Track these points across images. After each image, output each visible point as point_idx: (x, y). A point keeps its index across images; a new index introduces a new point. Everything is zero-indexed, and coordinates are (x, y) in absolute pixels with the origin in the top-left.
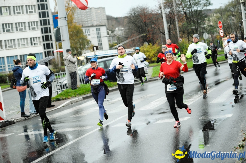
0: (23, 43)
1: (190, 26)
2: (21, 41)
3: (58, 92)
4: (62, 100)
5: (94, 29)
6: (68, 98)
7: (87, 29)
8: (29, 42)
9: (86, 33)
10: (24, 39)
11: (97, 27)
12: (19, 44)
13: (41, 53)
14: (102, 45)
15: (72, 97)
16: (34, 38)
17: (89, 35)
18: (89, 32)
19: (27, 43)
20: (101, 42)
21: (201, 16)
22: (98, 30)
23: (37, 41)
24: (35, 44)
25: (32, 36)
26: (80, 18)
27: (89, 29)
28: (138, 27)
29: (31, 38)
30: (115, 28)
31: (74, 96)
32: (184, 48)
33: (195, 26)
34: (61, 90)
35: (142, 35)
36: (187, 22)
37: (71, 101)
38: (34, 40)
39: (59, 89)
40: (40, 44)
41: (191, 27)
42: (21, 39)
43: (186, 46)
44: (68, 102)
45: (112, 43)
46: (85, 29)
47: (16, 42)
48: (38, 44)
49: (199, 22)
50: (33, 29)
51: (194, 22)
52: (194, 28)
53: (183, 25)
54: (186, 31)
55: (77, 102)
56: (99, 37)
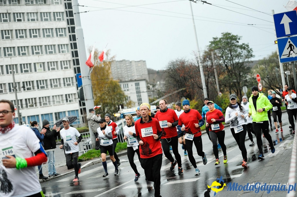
0: (58, 100)
1: (231, 79)
2: (56, 98)
3: (83, 152)
4: (84, 161)
5: (133, 83)
6: (91, 159)
7: (125, 84)
8: (65, 98)
9: (124, 88)
10: (59, 96)
11: (136, 82)
12: (54, 101)
13: (77, 110)
14: (141, 100)
15: (94, 158)
16: (69, 95)
17: (128, 90)
18: (128, 88)
19: (63, 100)
20: (140, 98)
21: (243, 68)
22: (137, 85)
23: (72, 98)
24: (70, 101)
25: (67, 93)
26: (120, 72)
27: (127, 84)
28: (178, 81)
29: (66, 95)
30: (157, 82)
31: (96, 156)
32: (222, 103)
33: (237, 79)
34: (86, 150)
35: (181, 89)
36: (229, 75)
37: (92, 162)
38: (69, 97)
39: (85, 149)
40: (76, 101)
41: (233, 80)
42: (56, 96)
43: (224, 101)
44: (89, 162)
45: (152, 98)
46: (124, 85)
47: (51, 99)
48: (74, 100)
49: (241, 74)
50: (69, 85)
51: (235, 74)
52: (235, 81)
53: (224, 78)
54: (227, 85)
55: (99, 163)
56: (138, 92)
